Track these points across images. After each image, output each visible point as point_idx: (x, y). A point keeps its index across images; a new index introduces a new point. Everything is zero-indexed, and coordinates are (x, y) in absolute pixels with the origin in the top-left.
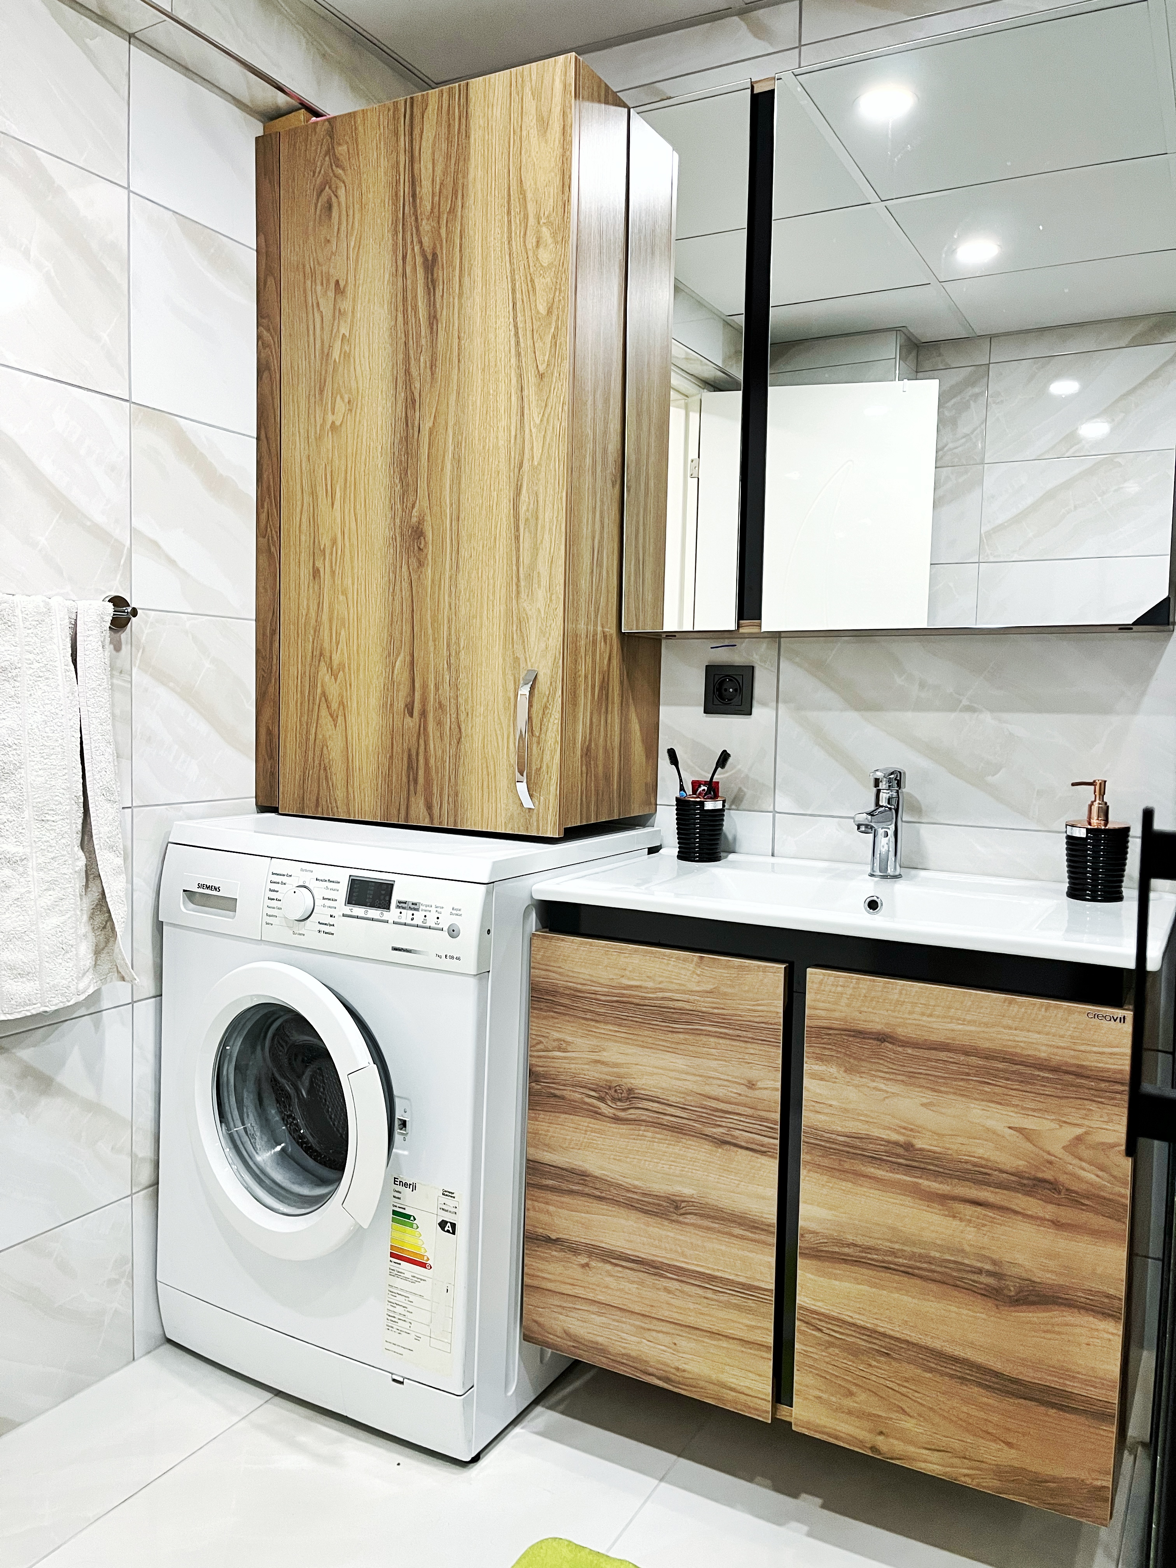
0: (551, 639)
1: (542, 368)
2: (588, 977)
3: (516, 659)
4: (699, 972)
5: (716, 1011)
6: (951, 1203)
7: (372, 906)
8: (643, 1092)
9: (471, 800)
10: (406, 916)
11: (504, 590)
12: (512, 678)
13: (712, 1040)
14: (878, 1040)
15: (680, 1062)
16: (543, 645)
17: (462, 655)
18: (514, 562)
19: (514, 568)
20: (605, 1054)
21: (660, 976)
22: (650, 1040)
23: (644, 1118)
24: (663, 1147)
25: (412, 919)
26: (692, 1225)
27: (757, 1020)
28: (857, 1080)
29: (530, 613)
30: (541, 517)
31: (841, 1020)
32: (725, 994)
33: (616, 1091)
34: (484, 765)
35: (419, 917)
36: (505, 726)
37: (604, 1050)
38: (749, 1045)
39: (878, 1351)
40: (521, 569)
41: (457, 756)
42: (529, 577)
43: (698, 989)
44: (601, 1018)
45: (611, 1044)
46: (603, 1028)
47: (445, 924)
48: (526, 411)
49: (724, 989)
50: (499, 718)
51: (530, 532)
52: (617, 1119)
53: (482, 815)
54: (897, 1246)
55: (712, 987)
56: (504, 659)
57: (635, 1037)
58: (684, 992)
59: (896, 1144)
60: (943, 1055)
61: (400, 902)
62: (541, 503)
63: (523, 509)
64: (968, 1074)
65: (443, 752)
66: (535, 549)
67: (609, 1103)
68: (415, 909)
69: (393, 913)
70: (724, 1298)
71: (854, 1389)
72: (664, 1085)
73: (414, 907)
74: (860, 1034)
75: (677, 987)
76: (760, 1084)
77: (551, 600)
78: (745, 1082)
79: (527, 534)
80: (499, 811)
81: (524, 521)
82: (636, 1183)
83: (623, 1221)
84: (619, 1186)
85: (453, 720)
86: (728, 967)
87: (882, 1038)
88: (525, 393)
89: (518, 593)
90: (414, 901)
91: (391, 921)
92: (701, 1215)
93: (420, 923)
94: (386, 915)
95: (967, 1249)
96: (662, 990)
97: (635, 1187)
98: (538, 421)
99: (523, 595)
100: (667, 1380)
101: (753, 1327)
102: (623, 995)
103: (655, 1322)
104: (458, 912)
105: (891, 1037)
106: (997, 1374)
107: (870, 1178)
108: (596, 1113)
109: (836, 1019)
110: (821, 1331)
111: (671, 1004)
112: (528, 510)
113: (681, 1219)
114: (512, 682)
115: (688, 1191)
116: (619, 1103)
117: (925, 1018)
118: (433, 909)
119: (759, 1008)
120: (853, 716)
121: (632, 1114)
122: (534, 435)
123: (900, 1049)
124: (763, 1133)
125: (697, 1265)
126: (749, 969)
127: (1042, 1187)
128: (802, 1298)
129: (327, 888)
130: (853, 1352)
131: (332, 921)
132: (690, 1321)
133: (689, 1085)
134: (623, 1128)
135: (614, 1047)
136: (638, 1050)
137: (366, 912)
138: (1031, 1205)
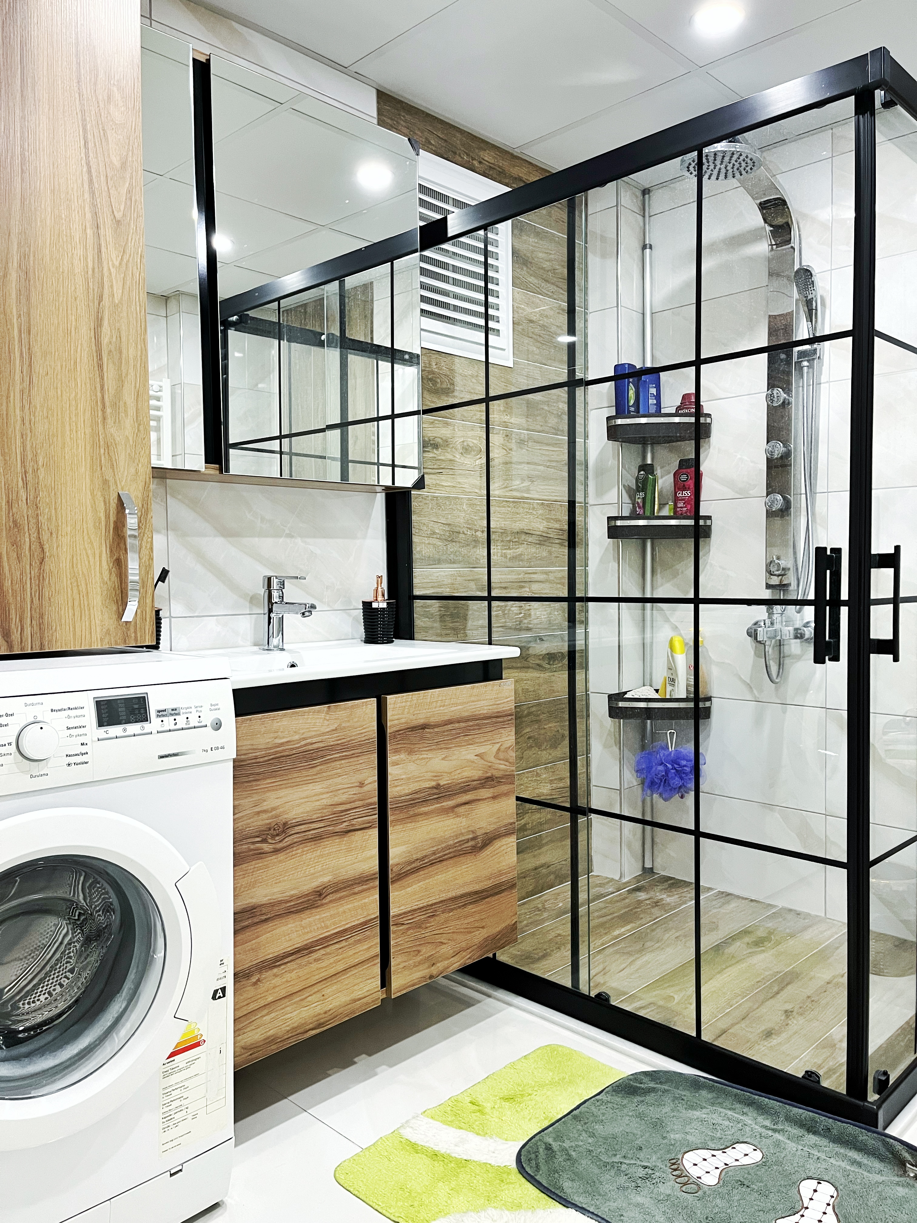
0: (140, 465)
1: (119, 215)
2: (250, 747)
3: (105, 482)
4: (328, 718)
5: (339, 742)
6: (456, 810)
7: (128, 722)
8: (294, 821)
9: (60, 620)
10: (169, 722)
11: (88, 414)
12: (102, 499)
13: (338, 763)
14: (422, 729)
15: (317, 788)
16: (133, 470)
17: (42, 473)
18: (99, 389)
19: (99, 394)
20: (265, 803)
21: (303, 729)
22: (298, 780)
23: (295, 840)
24: (309, 856)
25: (176, 724)
26: (330, 902)
27: (363, 739)
28: (414, 757)
29: (118, 439)
30: (124, 351)
31: (405, 723)
32: (344, 727)
33: (274, 829)
34: (75, 584)
35: (181, 721)
36: (96, 544)
37: (265, 801)
38: (360, 758)
39: (429, 917)
40: (106, 397)
41: (41, 577)
42: (114, 405)
43: (328, 730)
44: (261, 776)
45: (268, 794)
46: (264, 784)
47: (208, 718)
48: (103, 249)
49: (343, 725)
50: (89, 538)
51: (114, 363)
52: (276, 851)
53: (74, 634)
54: (435, 848)
55: (336, 726)
56: (92, 481)
57: (285, 782)
58: (319, 735)
59: (433, 788)
60: (450, 727)
61: (159, 711)
62: (124, 339)
63: (105, 341)
64: (460, 733)
65: (21, 574)
66: (120, 380)
67: (270, 841)
68: (176, 714)
69: (155, 723)
70: (351, 941)
71: (419, 948)
72: (308, 809)
73: (175, 712)
74: (413, 729)
75: (314, 733)
76: (366, 782)
77: (138, 430)
78: (358, 784)
79: (111, 365)
80: (93, 627)
81: (106, 352)
82: (292, 893)
83: (284, 928)
84: (280, 902)
85: (33, 539)
86: (345, 709)
87: (424, 727)
88: (102, 232)
89: (104, 419)
90: (174, 707)
91: (154, 731)
92: (335, 891)
93: (185, 726)
94: (145, 727)
95: (463, 831)
96: (304, 739)
97: (292, 896)
98: (117, 263)
99: (110, 421)
100: (320, 1025)
101: (369, 948)
102: (277, 752)
103: (309, 989)
104: (216, 707)
105: (428, 725)
106: (476, 893)
107: (422, 814)
108: (261, 854)
109: (402, 723)
110: (403, 924)
111: (310, 747)
112: (110, 342)
113: (324, 901)
114: (103, 504)
115: (326, 879)
116: (277, 838)
117: (442, 708)
118: (193, 710)
119: (364, 731)
120: (220, 540)
121: (288, 841)
122: (113, 275)
123: (432, 730)
124: (370, 814)
125: (336, 928)
126: (357, 706)
127: (488, 781)
128: (393, 911)
129: (69, 717)
130: (419, 925)
131: (84, 749)
132: (332, 971)
133: (325, 802)
134: (281, 856)
135: (272, 795)
136: (289, 791)
137: (125, 730)
138: (485, 793)
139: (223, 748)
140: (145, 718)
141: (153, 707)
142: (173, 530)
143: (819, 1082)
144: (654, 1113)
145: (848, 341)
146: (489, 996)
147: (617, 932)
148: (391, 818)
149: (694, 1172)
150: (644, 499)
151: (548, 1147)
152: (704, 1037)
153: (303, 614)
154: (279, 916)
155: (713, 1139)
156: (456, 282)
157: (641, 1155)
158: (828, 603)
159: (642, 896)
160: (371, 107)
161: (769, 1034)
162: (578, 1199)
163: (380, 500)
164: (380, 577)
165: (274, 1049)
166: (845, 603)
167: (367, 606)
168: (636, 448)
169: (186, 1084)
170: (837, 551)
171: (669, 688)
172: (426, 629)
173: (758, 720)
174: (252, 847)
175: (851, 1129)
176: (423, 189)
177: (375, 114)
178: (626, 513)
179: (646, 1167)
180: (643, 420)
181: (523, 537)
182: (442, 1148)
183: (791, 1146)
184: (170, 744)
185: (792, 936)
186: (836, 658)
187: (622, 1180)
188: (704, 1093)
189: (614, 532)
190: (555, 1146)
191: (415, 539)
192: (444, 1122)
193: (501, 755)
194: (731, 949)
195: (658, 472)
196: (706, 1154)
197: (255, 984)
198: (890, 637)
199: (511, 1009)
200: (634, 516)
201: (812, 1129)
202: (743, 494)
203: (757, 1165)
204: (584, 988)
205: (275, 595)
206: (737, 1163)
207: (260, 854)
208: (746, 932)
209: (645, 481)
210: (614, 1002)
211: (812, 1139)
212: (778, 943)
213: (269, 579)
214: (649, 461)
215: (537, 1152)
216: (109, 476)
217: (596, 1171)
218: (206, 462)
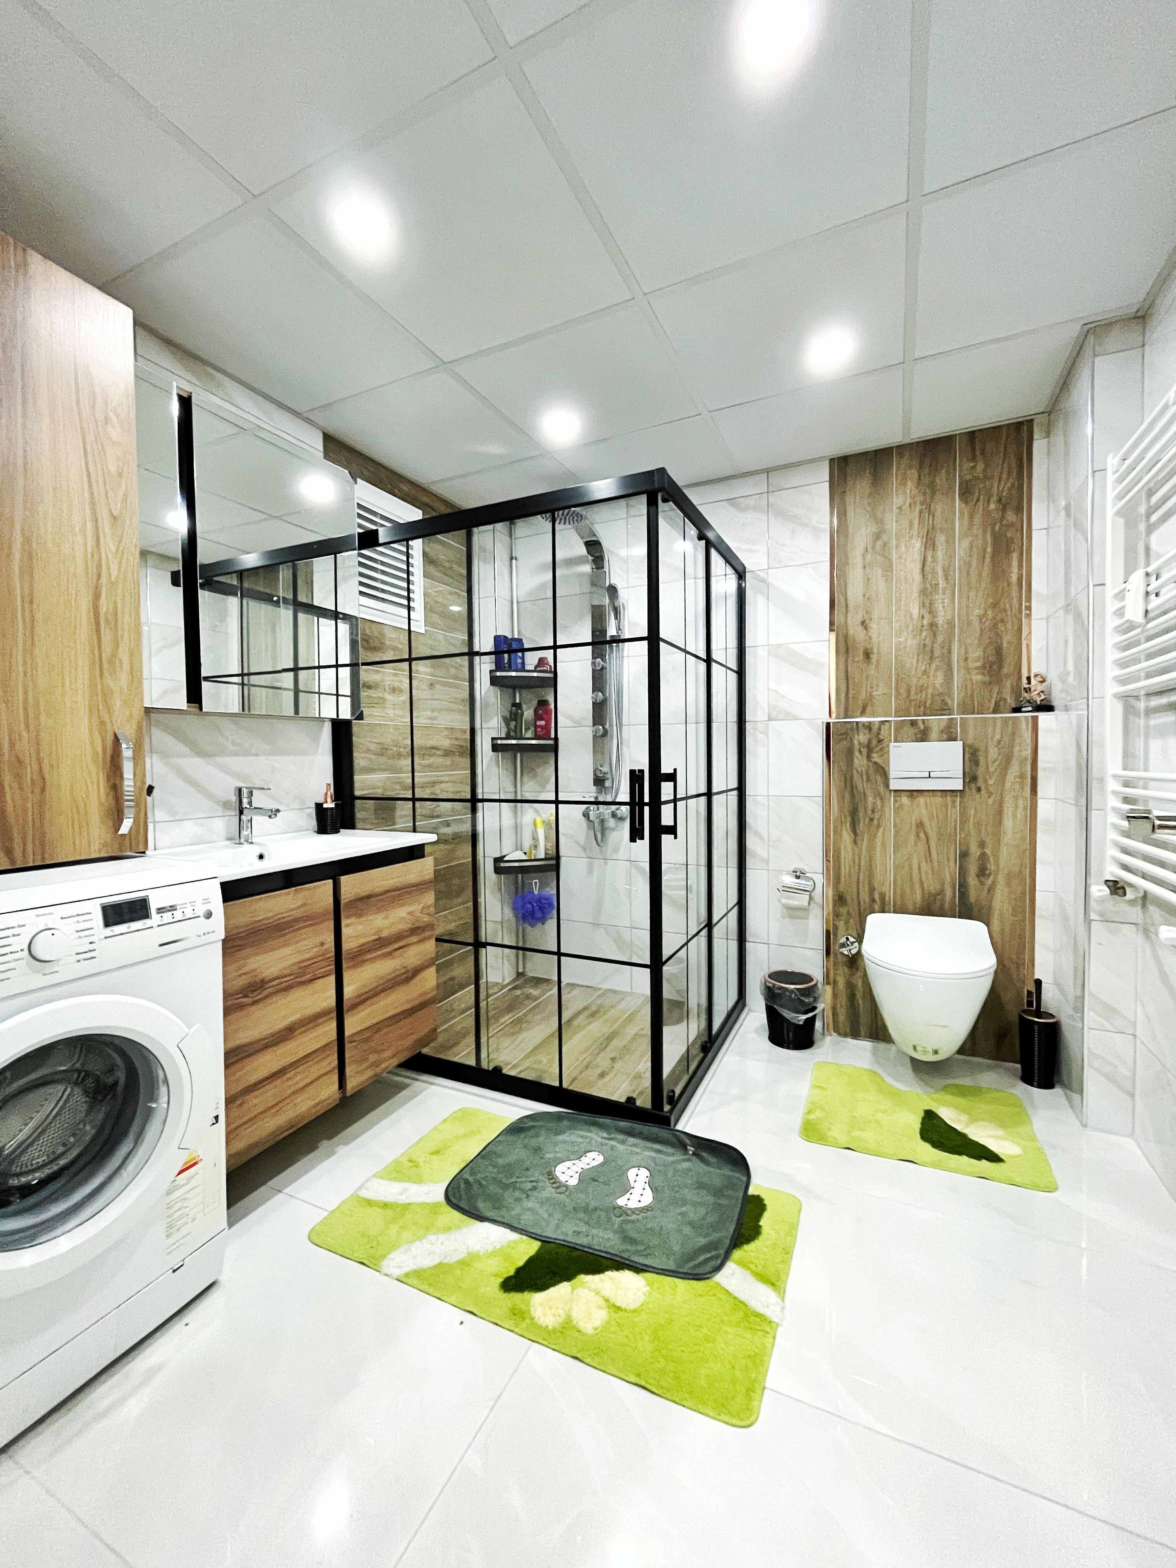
0: (134, 706)
1: (115, 512)
3: (102, 723)
4: (293, 898)
5: (305, 915)
6: (393, 953)
7: (132, 920)
8: (269, 978)
10: (167, 917)
12: (99, 738)
13: (303, 930)
14: (367, 898)
15: (287, 951)
16: (128, 713)
18: (96, 649)
19: (97, 653)
20: (246, 967)
22: (272, 946)
23: (271, 992)
24: (281, 1002)
25: (173, 918)
26: (299, 1033)
27: (323, 911)
28: (362, 919)
29: (114, 689)
30: (120, 620)
31: (355, 895)
33: (253, 986)
34: (74, 806)
35: (178, 915)
37: (245, 965)
38: (320, 925)
39: (374, 1033)
40: (103, 655)
42: (110, 662)
43: (295, 907)
44: (242, 947)
45: (248, 960)
46: (245, 952)
47: (201, 911)
48: (101, 538)
49: (308, 902)
50: (87, 768)
51: (110, 628)
52: (255, 1003)
53: (74, 847)
54: (378, 983)
55: (301, 903)
56: (90, 723)
57: (262, 949)
58: (289, 911)
59: (376, 940)
61: (159, 909)
62: (118, 609)
63: (103, 610)
64: (395, 899)
65: (23, 801)
66: (116, 642)
67: (250, 995)
68: (173, 910)
69: (155, 919)
70: (316, 1060)
71: (367, 1057)
72: (280, 967)
73: (173, 908)
74: (361, 899)
75: (284, 910)
76: (325, 942)
77: (131, 682)
78: (319, 944)
79: (108, 630)
81: (104, 620)
82: (269, 1032)
84: (259, 1041)
86: (309, 890)
88: (100, 525)
89: (102, 673)
90: (171, 904)
91: (155, 926)
92: (303, 1026)
93: (181, 919)
94: (147, 923)
95: (398, 968)
96: (277, 915)
97: (268, 1034)
98: (113, 549)
99: (107, 675)
100: (292, 1127)
101: (329, 1064)
102: (255, 928)
103: (284, 1101)
104: (207, 901)
105: (372, 895)
106: (408, 1010)
107: (367, 960)
108: (243, 1006)
109: (353, 896)
110: (355, 1041)
111: (282, 921)
112: (107, 612)
113: (294, 1034)
114: (100, 741)
115: (295, 1018)
116: (256, 993)
117: (382, 882)
118: (188, 905)
119: (323, 904)
120: (199, 760)
121: (266, 993)
123: (374, 899)
124: (329, 965)
125: (304, 1053)
126: (318, 887)
127: (415, 930)
128: (347, 1033)
129: (78, 922)
130: (367, 1040)
131: (92, 947)
132: (301, 1085)
133: (294, 961)
134: (260, 1005)
135: (251, 960)
136: (265, 955)
137: (129, 927)
138: (414, 939)
139: (213, 932)
140: (146, 915)
141: (153, 906)
142: (157, 752)
143: (634, 1103)
144: (534, 1142)
145: (646, 642)
146: (417, 1080)
147: (502, 1020)
148: (344, 965)
149: (563, 1178)
150: (516, 727)
151: (467, 1182)
152: (565, 1085)
153: (270, 816)
154: (258, 1051)
155: (573, 1153)
156: (383, 573)
157: (529, 1173)
158: (637, 804)
159: (518, 992)
160: (319, 444)
161: (602, 1075)
162: (489, 1214)
163: (327, 728)
164: (329, 785)
165: (256, 1151)
166: (647, 804)
167: (319, 806)
168: (510, 691)
169: (187, 1196)
170: (642, 771)
171: (534, 852)
172: (364, 820)
173: (590, 870)
174: (236, 1002)
175: (654, 1130)
176: (360, 506)
177: (321, 448)
178: (503, 736)
179: (532, 1181)
180: (514, 674)
181: (434, 751)
182: (389, 1199)
183: (620, 1147)
184: (169, 934)
185: (612, 1007)
186: (642, 838)
187: (517, 1194)
188: (565, 1123)
189: (495, 748)
190: (471, 1179)
191: (355, 754)
192: (389, 1180)
193: (426, 911)
194: (575, 1023)
195: (524, 707)
196: (568, 1164)
197: (240, 1105)
198: (672, 824)
199: (433, 1087)
200: (508, 737)
201: (630, 1133)
202: (578, 724)
203: (601, 1165)
204: (484, 1065)
205: (245, 801)
206: (589, 1167)
207: (241, 1007)
208: (585, 1009)
209: (516, 714)
210: (505, 1071)
211: (631, 1140)
212: (605, 1013)
213: (240, 790)
214: (518, 701)
215: (459, 1187)
216: (106, 718)
217: (501, 1191)
218: (188, 702)
